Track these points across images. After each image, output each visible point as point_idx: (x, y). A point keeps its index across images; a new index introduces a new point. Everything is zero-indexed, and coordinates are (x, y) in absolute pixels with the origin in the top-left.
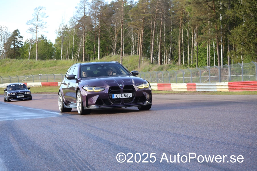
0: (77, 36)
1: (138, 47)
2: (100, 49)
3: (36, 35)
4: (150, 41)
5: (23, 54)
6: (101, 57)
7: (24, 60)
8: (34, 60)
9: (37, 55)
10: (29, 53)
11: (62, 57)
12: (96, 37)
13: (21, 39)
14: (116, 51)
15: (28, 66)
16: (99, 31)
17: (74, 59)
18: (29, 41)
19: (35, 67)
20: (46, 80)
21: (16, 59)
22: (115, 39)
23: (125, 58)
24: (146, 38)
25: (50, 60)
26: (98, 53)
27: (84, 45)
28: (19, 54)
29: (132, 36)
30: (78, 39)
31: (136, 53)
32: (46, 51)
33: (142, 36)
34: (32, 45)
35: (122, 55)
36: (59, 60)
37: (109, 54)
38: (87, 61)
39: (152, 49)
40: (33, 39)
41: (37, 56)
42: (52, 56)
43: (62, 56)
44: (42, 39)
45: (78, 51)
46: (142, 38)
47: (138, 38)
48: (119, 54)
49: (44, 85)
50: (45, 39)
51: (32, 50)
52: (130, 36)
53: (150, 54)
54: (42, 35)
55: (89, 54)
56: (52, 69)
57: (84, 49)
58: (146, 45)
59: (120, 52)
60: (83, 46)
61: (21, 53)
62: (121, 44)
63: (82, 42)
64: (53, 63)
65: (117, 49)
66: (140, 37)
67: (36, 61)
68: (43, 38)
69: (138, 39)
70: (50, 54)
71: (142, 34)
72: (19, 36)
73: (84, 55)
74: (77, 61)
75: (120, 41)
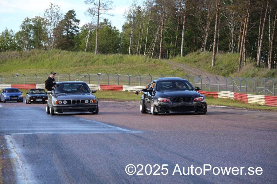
0: (154, 23)
1: (239, 41)
2: (184, 42)
3: (97, 18)
4: (258, 33)
5: (78, 45)
6: (185, 54)
7: (79, 52)
8: (92, 53)
9: (96, 46)
10: (86, 44)
11: (131, 51)
12: (179, 25)
13: (77, 23)
14: (206, 46)
15: (84, 61)
16: (185, 17)
17: (146, 55)
18: (87, 27)
19: (93, 63)
20: (106, 82)
21: (69, 50)
22: (207, 28)
23: (218, 56)
24: (252, 29)
25: (113, 55)
26: (181, 48)
27: (162, 36)
28: (72, 44)
29: (232, 25)
30: (154, 26)
31: (235, 50)
32: (110, 42)
33: (247, 26)
34: (91, 33)
35: (215, 52)
36: (126, 55)
37: (197, 50)
38: (164, 58)
39: (260, 45)
40: (92, 24)
41: (96, 48)
42: (117, 48)
43: (131, 49)
44: (105, 25)
45: (153, 43)
46: (246, 29)
47: (240, 29)
48: (210, 51)
49: (103, 88)
50: (109, 25)
51: (90, 40)
52: (229, 25)
53: (257, 52)
54: (105, 20)
55: (169, 48)
56: (116, 67)
57: (161, 42)
58: (251, 40)
59: (212, 48)
60: (160, 37)
61: (76, 43)
62: (215, 37)
63: (159, 32)
64: (118, 59)
65: (209, 43)
66: (243, 27)
67: (95, 55)
68: (107, 23)
69: (240, 31)
70: (115, 46)
71: (246, 23)
72: (74, 20)
73: (161, 50)
74: (150, 57)
75: (213, 32)
